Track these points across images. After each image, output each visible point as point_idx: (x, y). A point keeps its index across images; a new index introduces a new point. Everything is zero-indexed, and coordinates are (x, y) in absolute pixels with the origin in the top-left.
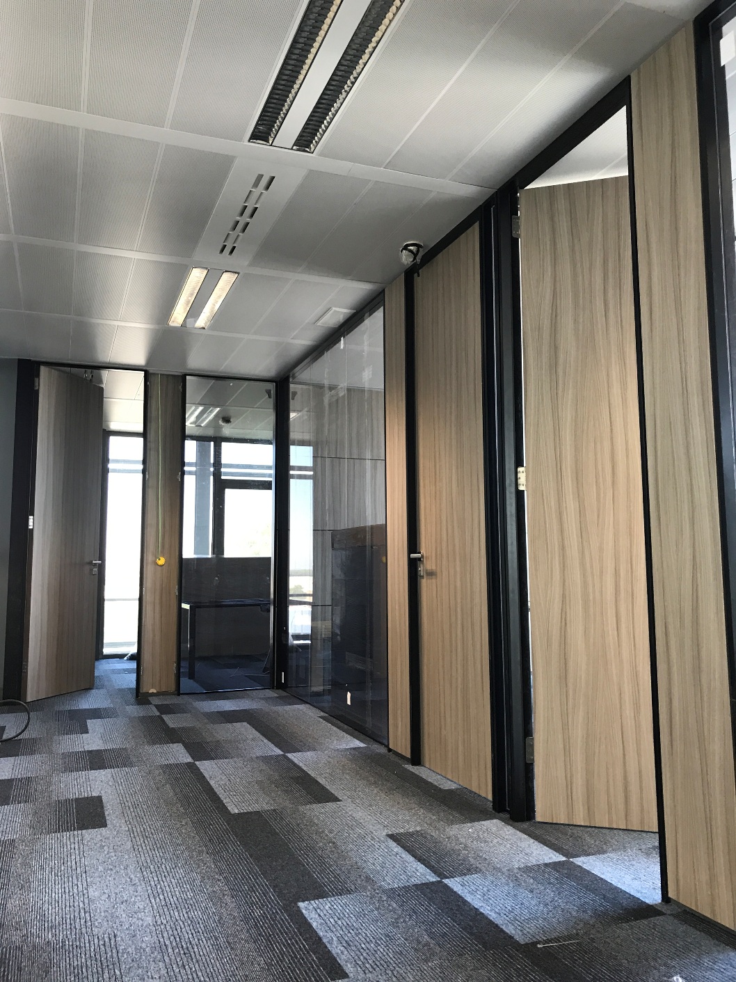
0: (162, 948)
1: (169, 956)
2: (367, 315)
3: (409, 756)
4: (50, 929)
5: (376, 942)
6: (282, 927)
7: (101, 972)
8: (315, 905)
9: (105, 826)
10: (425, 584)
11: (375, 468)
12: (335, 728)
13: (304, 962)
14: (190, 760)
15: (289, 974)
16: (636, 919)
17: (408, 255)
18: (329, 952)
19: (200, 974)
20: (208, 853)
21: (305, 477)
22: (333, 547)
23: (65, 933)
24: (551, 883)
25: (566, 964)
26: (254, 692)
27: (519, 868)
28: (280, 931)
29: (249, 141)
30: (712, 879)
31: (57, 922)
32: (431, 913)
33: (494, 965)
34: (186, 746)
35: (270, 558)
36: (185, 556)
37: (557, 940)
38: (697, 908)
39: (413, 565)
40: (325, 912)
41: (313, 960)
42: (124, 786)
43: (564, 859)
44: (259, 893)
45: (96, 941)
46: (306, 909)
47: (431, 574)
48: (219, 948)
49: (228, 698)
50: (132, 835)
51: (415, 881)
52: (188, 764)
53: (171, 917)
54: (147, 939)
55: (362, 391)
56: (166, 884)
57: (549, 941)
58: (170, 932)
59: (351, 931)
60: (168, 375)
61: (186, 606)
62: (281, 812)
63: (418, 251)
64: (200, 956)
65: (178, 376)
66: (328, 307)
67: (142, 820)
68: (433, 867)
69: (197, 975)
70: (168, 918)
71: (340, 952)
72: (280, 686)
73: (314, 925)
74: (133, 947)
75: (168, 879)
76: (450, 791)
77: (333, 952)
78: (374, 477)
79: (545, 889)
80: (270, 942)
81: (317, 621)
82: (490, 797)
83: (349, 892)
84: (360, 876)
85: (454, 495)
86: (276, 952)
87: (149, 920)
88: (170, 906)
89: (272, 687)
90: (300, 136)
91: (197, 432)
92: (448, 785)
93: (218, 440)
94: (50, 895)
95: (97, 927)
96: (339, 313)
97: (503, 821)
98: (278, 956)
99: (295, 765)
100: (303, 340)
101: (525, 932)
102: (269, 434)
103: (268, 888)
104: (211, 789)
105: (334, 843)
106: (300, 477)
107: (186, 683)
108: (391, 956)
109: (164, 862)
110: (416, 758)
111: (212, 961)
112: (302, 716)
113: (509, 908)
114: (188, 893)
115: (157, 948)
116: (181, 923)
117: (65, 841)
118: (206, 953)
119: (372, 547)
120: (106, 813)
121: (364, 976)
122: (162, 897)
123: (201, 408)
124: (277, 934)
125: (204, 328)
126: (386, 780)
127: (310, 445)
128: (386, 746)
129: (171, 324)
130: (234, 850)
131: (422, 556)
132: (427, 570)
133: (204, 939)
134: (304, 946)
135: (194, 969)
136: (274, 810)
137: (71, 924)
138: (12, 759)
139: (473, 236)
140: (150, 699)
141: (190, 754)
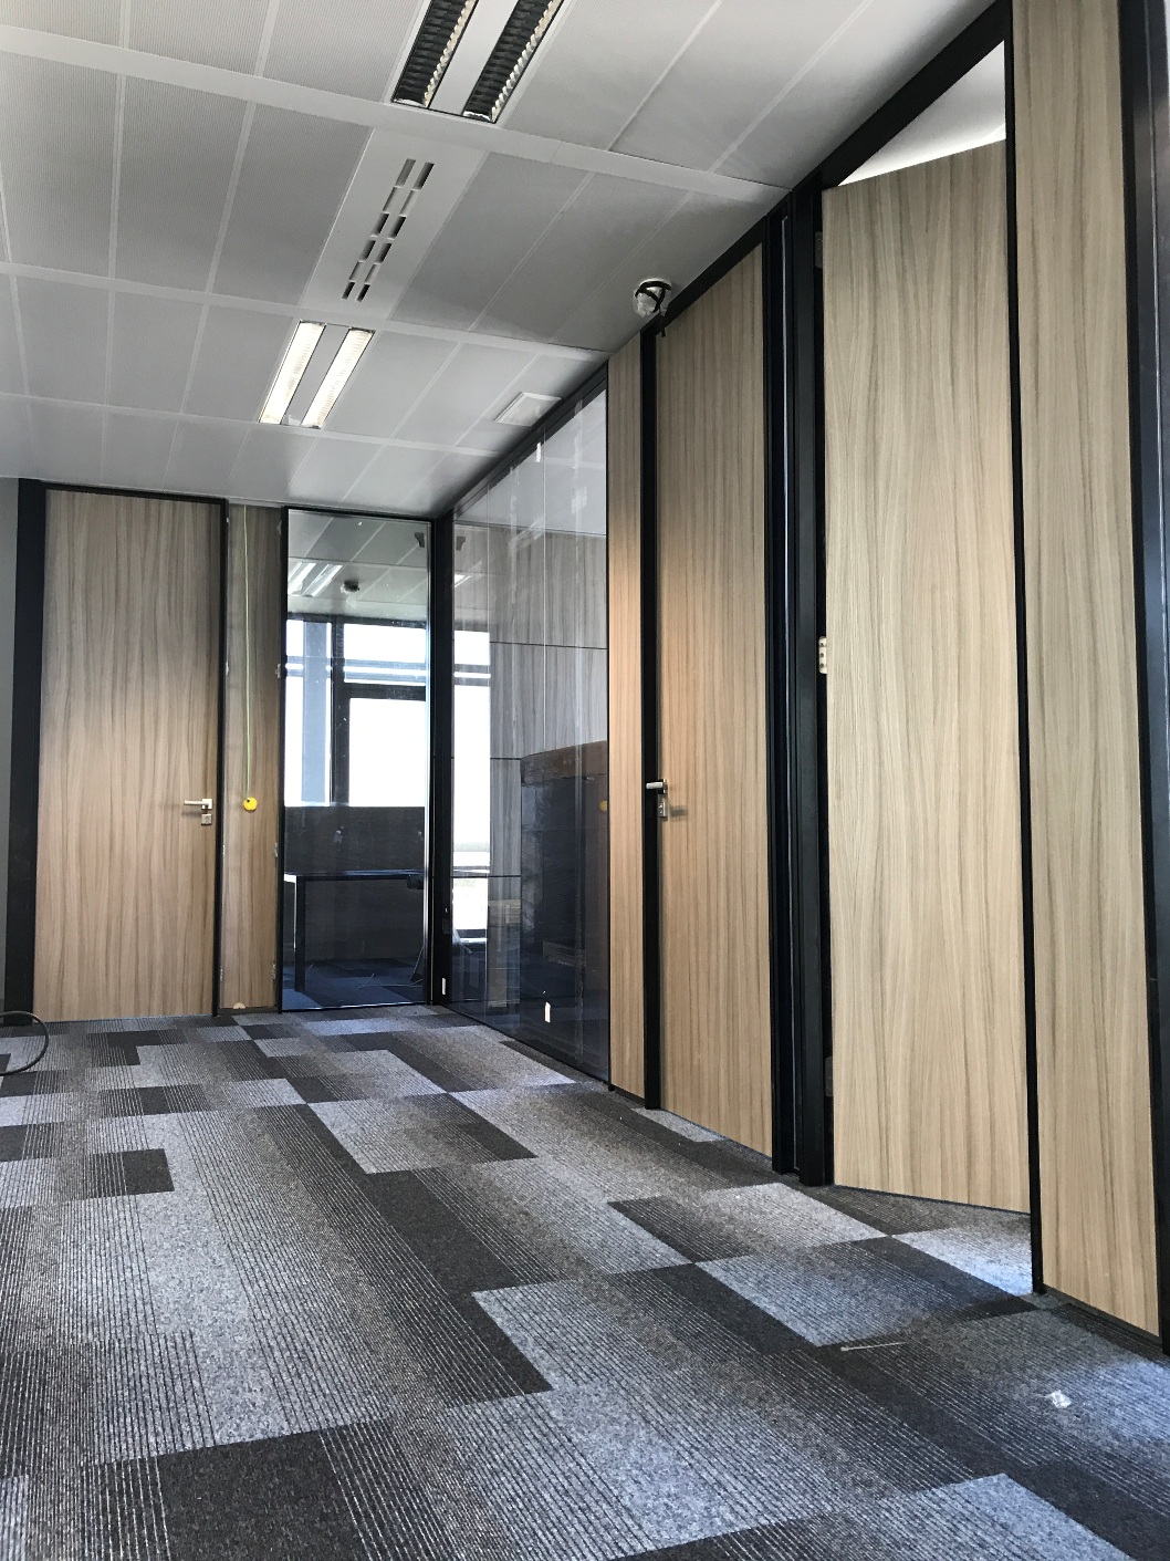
0: (264, 1351)
1: (275, 1362)
2: (579, 404)
3: (642, 1095)
4: (90, 1327)
5: (594, 1345)
6: (448, 1324)
7: (170, 1384)
8: (499, 1296)
9: (171, 1189)
10: (669, 831)
11: (589, 661)
12: (526, 1058)
13: (484, 1370)
14: (300, 1101)
15: (460, 1384)
16: (992, 1315)
17: (649, 302)
18: (522, 1356)
19: (323, 1385)
20: (331, 1226)
21: (479, 683)
22: (523, 781)
23: (113, 1332)
24: (862, 1267)
25: (885, 1374)
26: (399, 1010)
27: (814, 1248)
28: (445, 1329)
29: (392, 101)
30: (1112, 1253)
31: (100, 1317)
32: (677, 1306)
33: (776, 1374)
34: (294, 1083)
35: (423, 808)
36: (288, 803)
37: (870, 1341)
38: (1088, 1297)
39: (651, 800)
40: (514, 1304)
41: (497, 1366)
42: (197, 1136)
43: (883, 1235)
44: (412, 1280)
45: (162, 1341)
46: (485, 1300)
47: (678, 813)
48: (353, 1352)
49: (357, 1017)
50: (213, 1202)
51: (651, 1264)
52: (297, 1107)
53: (277, 1310)
54: (241, 1338)
55: (570, 536)
56: (268, 1266)
57: (857, 1343)
58: (277, 1330)
59: (555, 1330)
60: (259, 508)
61: (290, 878)
62: (445, 1173)
63: (663, 295)
64: (324, 1361)
65: (276, 509)
66: (517, 392)
67: (227, 1182)
68: (681, 1246)
69: (320, 1386)
70: (273, 1310)
71: (537, 1356)
72: (438, 1000)
73: (498, 1321)
74: (220, 1349)
75: (271, 1260)
76: (706, 1145)
77: (528, 1357)
78: (588, 677)
79: (853, 1275)
80: (431, 1343)
81: (497, 899)
82: (769, 1153)
83: (550, 1278)
84: (568, 1258)
85: (717, 689)
86: (440, 1356)
87: (244, 1313)
88: (274, 1295)
89: (427, 1003)
90: (475, 92)
91: (306, 607)
92: (701, 1137)
93: (339, 620)
94: (89, 1281)
95: (163, 1323)
96: (534, 403)
97: (788, 1185)
98: (443, 1361)
99: (463, 1107)
100: (476, 449)
101: (822, 1331)
102: (421, 611)
103: (427, 1274)
104: (335, 1141)
105: (526, 1214)
106: (470, 682)
107: (291, 997)
108: (617, 1362)
109: (264, 1237)
110: (654, 1098)
111: (343, 1368)
112: (474, 1041)
113: (798, 1299)
114: (303, 1279)
115: (257, 1351)
116: (293, 1317)
117: (109, 1208)
118: (332, 1358)
119: (584, 778)
120: (172, 1172)
121: (575, 1387)
122: (262, 1284)
123: (311, 566)
124: (442, 1333)
125: (317, 427)
126: (607, 1129)
127: (486, 631)
128: (605, 1082)
129: (264, 420)
130: (372, 1222)
131: (665, 787)
132: (671, 808)
133: (328, 1339)
134: (483, 1349)
135: (314, 1378)
136: (433, 1170)
137: (122, 1320)
138: (23, 1098)
139: (753, 267)
140: (236, 1018)
141: (299, 1093)
